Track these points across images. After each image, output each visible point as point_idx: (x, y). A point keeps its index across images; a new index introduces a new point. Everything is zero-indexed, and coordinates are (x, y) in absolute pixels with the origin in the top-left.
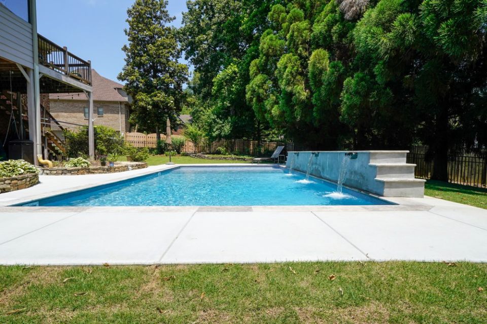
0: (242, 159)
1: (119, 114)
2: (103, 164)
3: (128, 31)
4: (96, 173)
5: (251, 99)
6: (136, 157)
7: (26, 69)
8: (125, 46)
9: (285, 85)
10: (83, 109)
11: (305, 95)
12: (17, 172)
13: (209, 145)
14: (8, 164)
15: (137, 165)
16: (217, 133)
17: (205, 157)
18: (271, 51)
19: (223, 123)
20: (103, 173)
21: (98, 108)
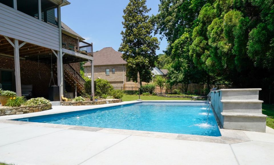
0: (190, 97)
1: (123, 71)
2: (92, 100)
3: (124, 22)
4: (86, 105)
5: (192, 55)
6: (116, 96)
7: (56, 52)
8: (122, 32)
9: (212, 42)
10: (105, 70)
11: (226, 48)
12: (38, 104)
13: (171, 88)
14: (35, 99)
15: (113, 101)
16: (174, 79)
17: (166, 96)
18: (205, 19)
19: (179, 73)
20: (90, 105)
21: (112, 69)
